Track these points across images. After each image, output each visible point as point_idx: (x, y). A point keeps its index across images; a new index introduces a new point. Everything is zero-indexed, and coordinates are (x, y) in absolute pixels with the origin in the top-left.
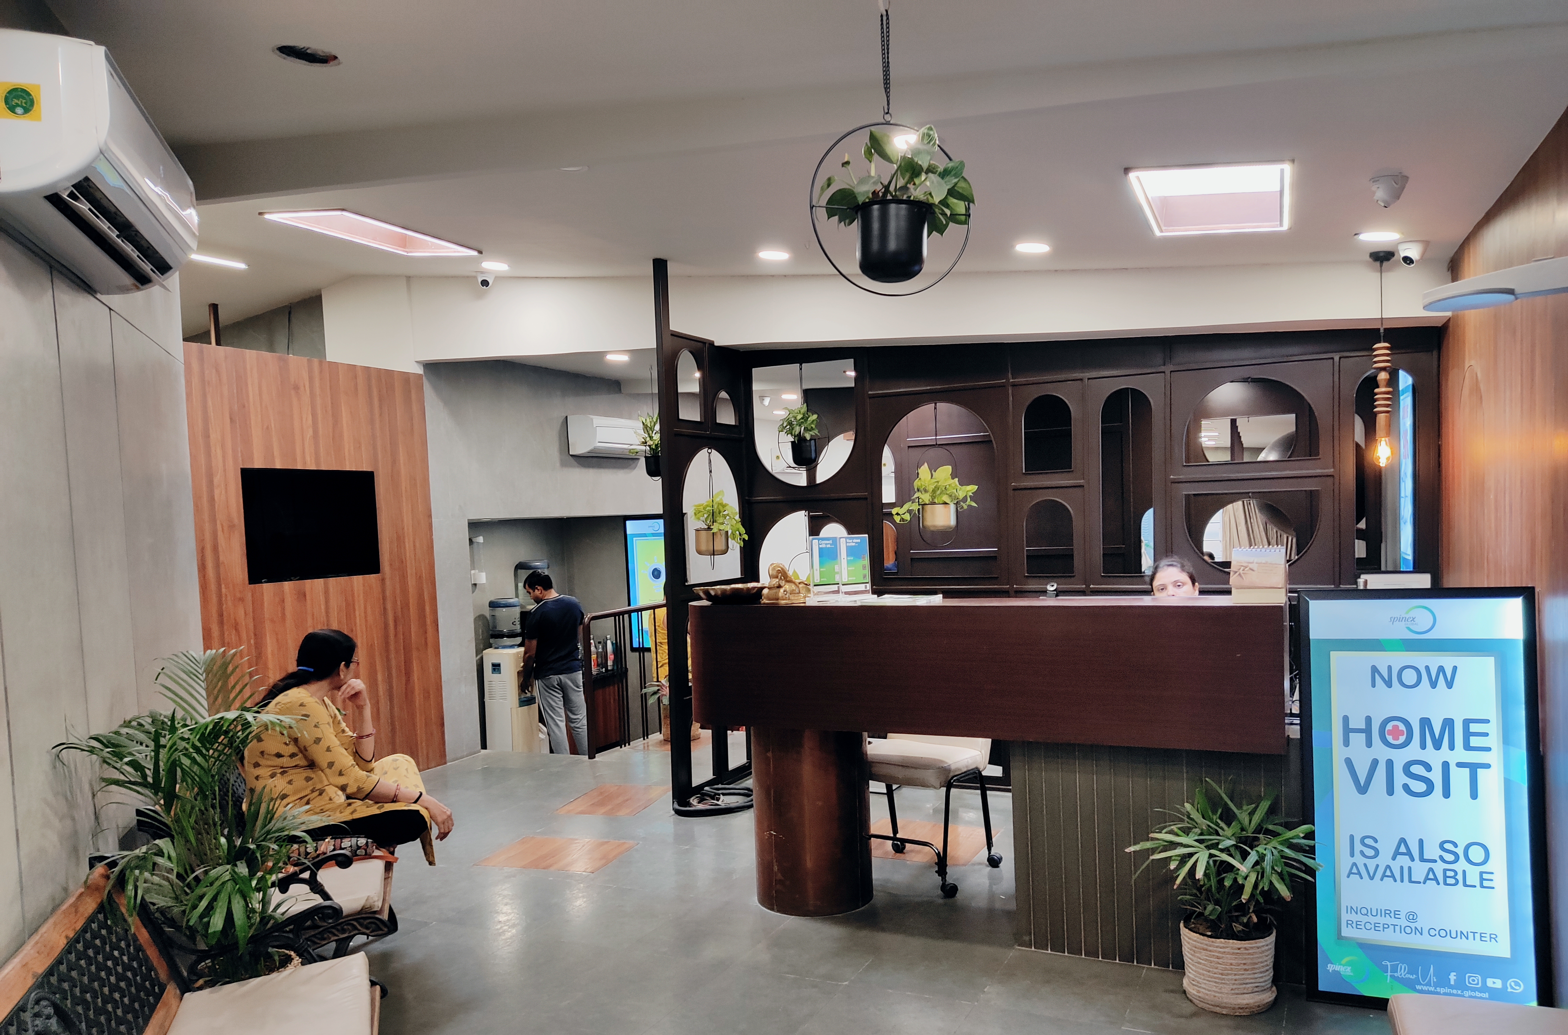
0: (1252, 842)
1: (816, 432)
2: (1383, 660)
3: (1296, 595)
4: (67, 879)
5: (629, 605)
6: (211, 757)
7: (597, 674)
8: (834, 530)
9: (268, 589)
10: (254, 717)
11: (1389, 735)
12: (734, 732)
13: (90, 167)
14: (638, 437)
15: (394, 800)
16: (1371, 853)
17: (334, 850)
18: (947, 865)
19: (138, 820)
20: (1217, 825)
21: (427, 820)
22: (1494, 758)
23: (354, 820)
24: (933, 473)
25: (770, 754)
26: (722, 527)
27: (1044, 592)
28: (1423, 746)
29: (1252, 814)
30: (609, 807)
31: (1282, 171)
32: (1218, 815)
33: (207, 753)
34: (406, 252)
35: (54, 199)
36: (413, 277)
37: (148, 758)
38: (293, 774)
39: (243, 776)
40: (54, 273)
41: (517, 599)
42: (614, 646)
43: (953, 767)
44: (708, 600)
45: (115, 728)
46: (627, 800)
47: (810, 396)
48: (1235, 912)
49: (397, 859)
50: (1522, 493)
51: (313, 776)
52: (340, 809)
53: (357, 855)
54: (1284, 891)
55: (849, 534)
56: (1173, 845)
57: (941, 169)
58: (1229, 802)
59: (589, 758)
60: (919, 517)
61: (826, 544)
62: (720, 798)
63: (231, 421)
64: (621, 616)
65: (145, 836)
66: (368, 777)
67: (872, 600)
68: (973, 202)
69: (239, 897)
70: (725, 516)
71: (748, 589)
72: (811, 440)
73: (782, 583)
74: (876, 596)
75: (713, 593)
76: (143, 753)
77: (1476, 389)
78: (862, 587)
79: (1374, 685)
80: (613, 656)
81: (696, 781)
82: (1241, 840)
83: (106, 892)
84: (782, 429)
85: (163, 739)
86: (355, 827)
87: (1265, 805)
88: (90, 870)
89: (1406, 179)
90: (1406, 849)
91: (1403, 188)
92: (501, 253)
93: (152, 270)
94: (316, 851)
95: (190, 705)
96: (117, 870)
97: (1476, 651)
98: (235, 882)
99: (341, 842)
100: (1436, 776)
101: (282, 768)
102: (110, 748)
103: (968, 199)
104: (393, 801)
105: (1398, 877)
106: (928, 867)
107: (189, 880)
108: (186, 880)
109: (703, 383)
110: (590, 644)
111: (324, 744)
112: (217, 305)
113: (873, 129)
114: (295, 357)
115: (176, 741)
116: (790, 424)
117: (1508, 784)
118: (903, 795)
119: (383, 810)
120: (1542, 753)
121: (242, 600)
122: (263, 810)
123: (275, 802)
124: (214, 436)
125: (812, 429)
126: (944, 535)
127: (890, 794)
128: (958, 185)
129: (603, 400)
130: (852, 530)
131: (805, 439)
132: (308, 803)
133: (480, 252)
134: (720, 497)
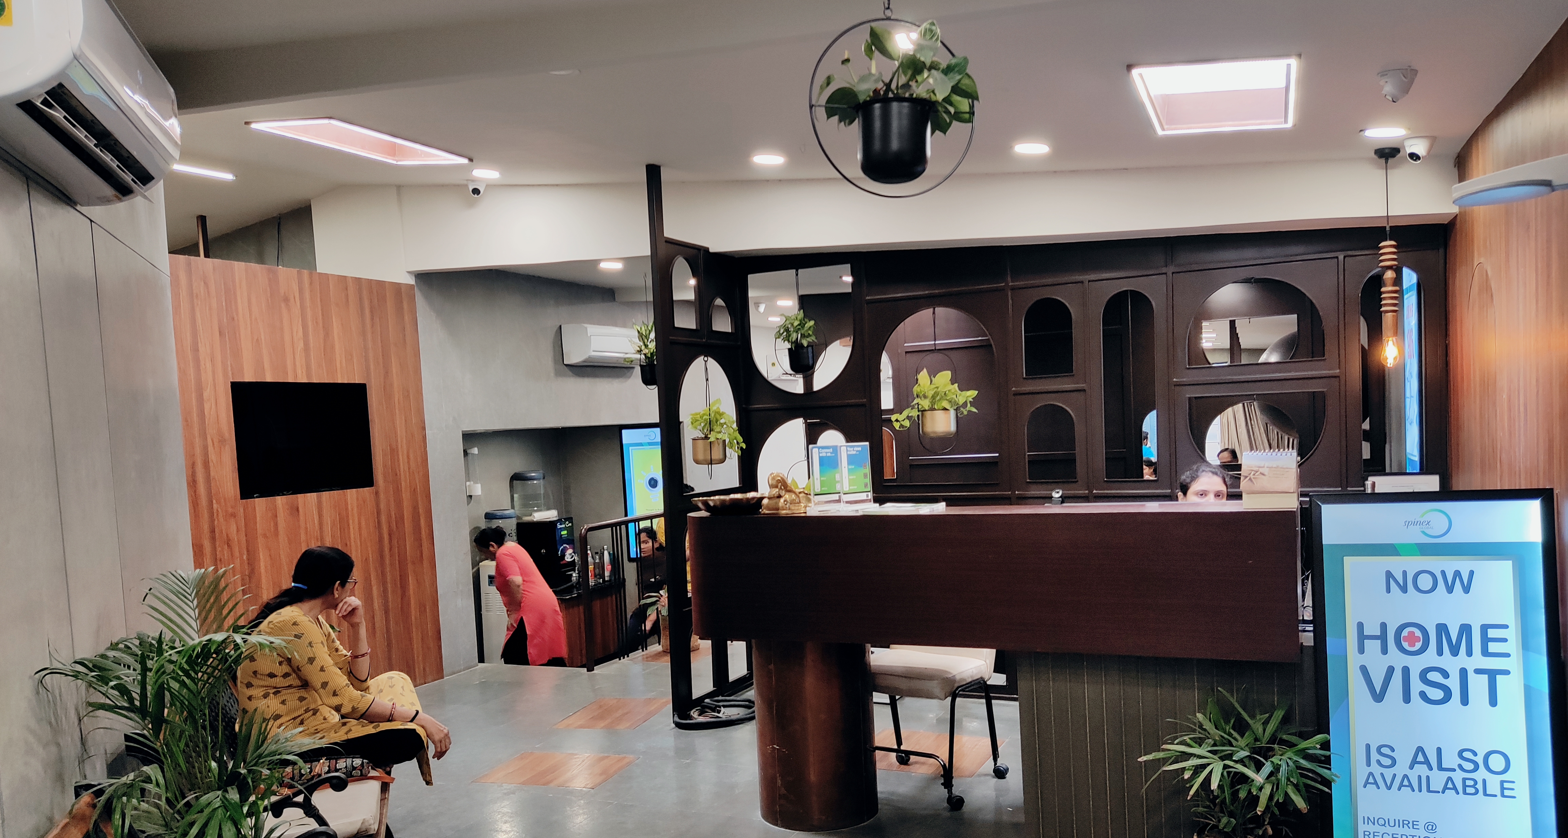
0: (1267, 753)
1: (813, 338)
2: (1397, 564)
3: (1308, 499)
4: (52, 809)
5: (626, 515)
6: (200, 680)
7: (594, 585)
8: (831, 438)
9: (260, 504)
10: (243, 639)
11: (1405, 641)
12: (734, 642)
13: (63, 73)
14: (633, 345)
15: (390, 719)
16: (1387, 762)
17: (328, 772)
18: (953, 777)
19: (126, 745)
20: (1230, 735)
21: (424, 739)
22: (1513, 664)
23: (348, 741)
24: (933, 379)
25: (772, 667)
26: (719, 436)
27: (1049, 498)
28: (1440, 652)
29: (1266, 723)
30: (609, 721)
31: (1289, 66)
32: (1231, 725)
33: (196, 677)
34: (395, 160)
35: (27, 107)
36: (403, 186)
37: (136, 682)
38: (286, 694)
39: (236, 696)
40: (30, 183)
41: (513, 510)
42: (612, 556)
43: (958, 678)
44: (707, 511)
45: (102, 650)
46: (627, 713)
47: (806, 302)
48: (1250, 824)
49: (394, 779)
50: (1538, 392)
51: (306, 696)
52: (335, 728)
53: (353, 776)
54: (1300, 803)
55: (847, 441)
56: (1186, 756)
57: (944, 65)
58: (1243, 712)
59: (588, 671)
60: (919, 424)
61: (826, 453)
62: (720, 711)
63: (220, 334)
64: (618, 527)
65: (133, 761)
66: (362, 697)
67: (874, 509)
68: (977, 99)
69: (230, 825)
70: (722, 425)
71: (748, 499)
72: (808, 346)
73: (783, 493)
74: (878, 505)
75: (711, 504)
76: (130, 677)
77: (1486, 288)
78: (863, 496)
79: (1388, 590)
80: (610, 567)
81: (696, 693)
82: (1254, 751)
83: (92, 822)
84: (779, 335)
85: (151, 661)
86: (350, 747)
87: (1279, 714)
88: (76, 799)
89: (1415, 72)
90: (1424, 758)
91: (1411, 82)
92: (492, 160)
93: (133, 180)
94: (310, 772)
95: (178, 626)
96: (103, 798)
97: (1495, 555)
98: (225, 808)
99: (336, 763)
100: (1453, 682)
101: (275, 688)
102: (95, 672)
103: (972, 96)
104: (389, 721)
105: (1416, 787)
106: (934, 779)
107: (179, 806)
108: (176, 806)
109: (699, 290)
110: (587, 554)
111: (317, 664)
112: (205, 217)
113: (873, 24)
114: (285, 268)
115: (163, 664)
116: (787, 330)
117: (1529, 692)
118: (906, 705)
119: (378, 730)
120: (1563, 658)
121: (233, 515)
122: (255, 732)
123: (268, 722)
124: (204, 350)
125: (809, 335)
126: (944, 442)
127: (893, 705)
128: (962, 82)
129: (597, 308)
130: (851, 437)
131: (802, 345)
132: (302, 723)
133: (471, 160)
134: (717, 405)
